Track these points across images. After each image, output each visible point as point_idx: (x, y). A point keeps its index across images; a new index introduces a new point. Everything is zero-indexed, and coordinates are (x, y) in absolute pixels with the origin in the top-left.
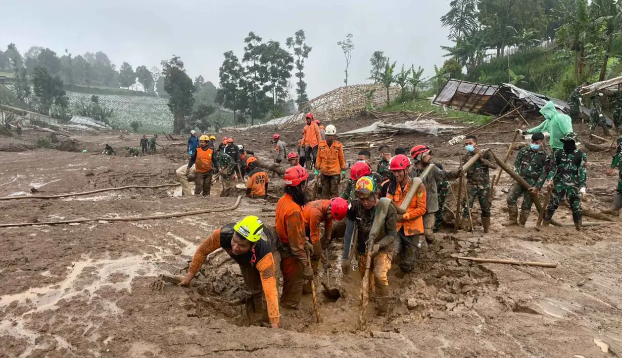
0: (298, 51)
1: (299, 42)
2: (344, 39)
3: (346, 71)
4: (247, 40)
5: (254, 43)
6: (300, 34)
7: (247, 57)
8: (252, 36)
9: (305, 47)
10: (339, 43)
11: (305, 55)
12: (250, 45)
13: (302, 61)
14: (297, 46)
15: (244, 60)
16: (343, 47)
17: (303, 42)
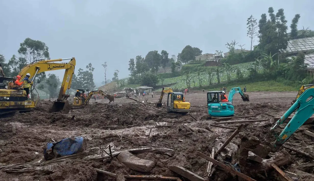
0: (90, 69)
1: (90, 67)
2: (104, 63)
3: (105, 73)
4: (79, 70)
5: (81, 71)
6: (90, 64)
7: (79, 75)
8: (80, 69)
9: (92, 68)
10: (102, 65)
11: (93, 70)
12: (80, 72)
13: (92, 72)
14: (89, 68)
15: (78, 76)
16: (104, 66)
17: (92, 67)
